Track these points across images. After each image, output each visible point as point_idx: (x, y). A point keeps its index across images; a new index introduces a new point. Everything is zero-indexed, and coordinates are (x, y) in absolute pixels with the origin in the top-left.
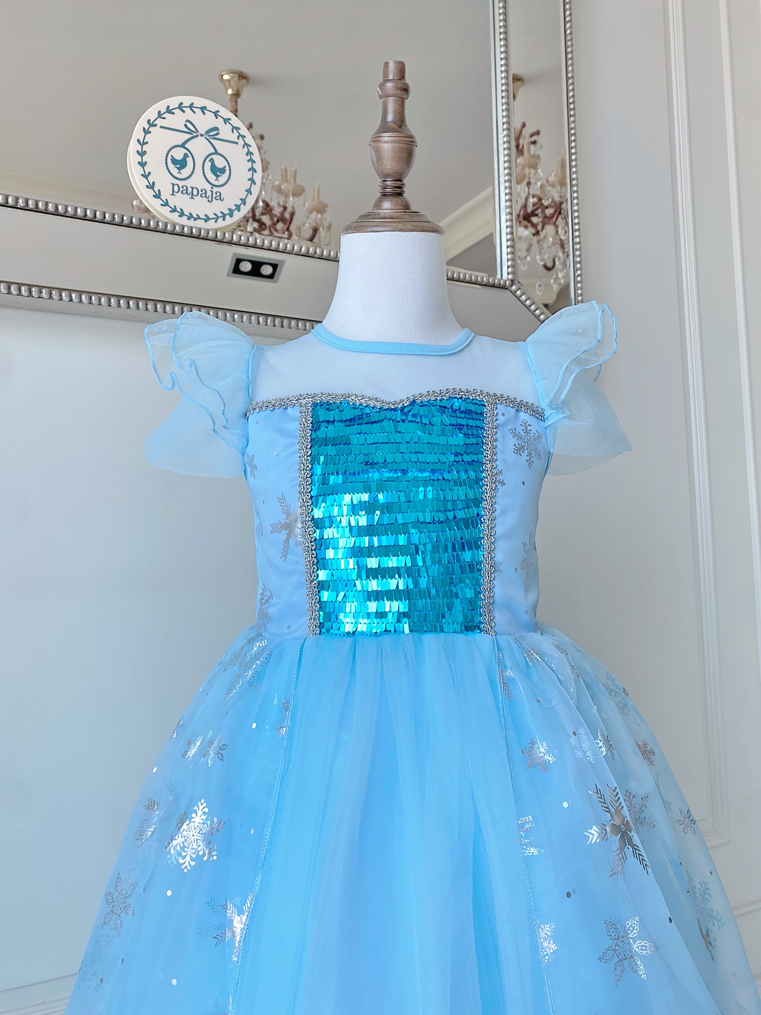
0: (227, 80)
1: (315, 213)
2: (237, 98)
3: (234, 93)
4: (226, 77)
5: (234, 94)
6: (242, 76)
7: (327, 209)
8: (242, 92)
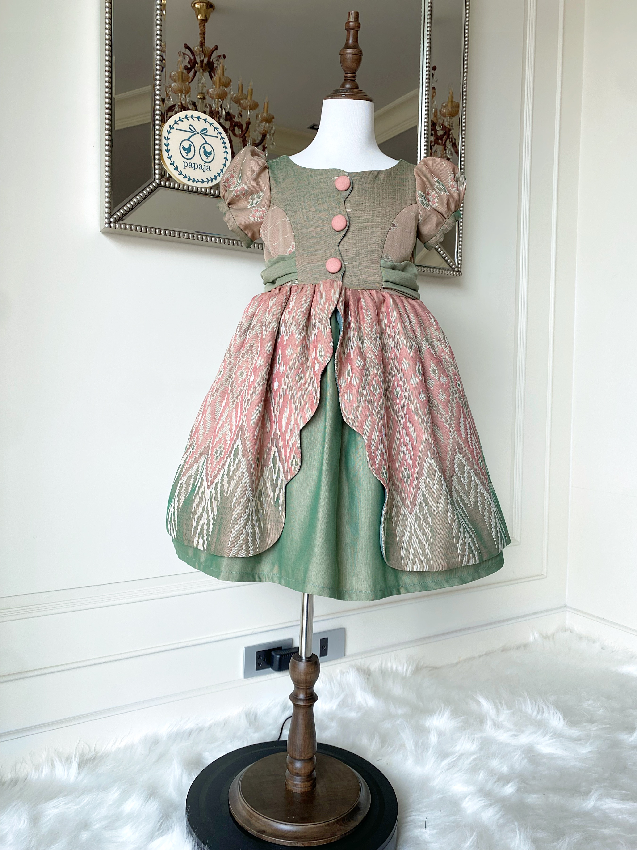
0: (198, 8)
1: (264, 123)
2: (205, 23)
3: (204, 18)
4: (197, 6)
5: (202, 20)
6: (210, 6)
7: (273, 120)
8: (209, 18)
